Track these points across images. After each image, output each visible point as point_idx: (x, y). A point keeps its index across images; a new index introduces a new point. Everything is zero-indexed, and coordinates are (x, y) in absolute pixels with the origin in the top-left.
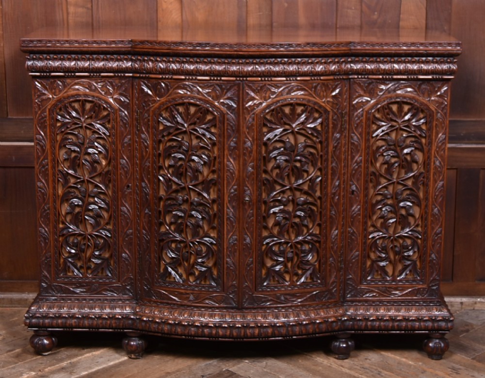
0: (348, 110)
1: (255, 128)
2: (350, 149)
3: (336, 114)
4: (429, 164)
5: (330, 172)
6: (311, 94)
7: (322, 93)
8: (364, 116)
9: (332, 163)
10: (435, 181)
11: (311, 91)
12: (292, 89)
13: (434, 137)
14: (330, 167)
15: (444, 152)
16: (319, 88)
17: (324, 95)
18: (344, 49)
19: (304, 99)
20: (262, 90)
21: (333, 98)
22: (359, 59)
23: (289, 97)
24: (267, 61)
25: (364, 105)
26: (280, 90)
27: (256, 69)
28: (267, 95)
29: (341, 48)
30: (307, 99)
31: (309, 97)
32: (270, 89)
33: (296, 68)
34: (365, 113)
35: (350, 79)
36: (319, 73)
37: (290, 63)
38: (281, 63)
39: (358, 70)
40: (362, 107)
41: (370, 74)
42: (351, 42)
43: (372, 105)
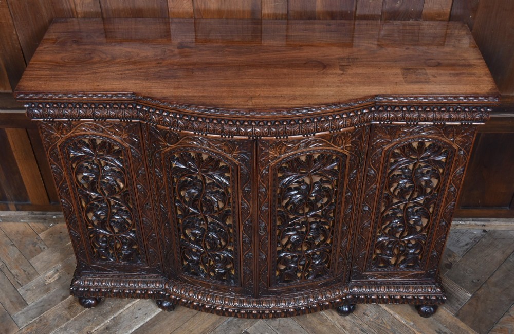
0: (367, 150)
1: (270, 177)
2: (365, 180)
3: (353, 155)
4: (443, 190)
5: (344, 200)
6: (329, 144)
7: (341, 142)
8: (383, 155)
9: (346, 193)
10: (447, 203)
11: (330, 141)
12: (310, 142)
13: (452, 170)
14: (344, 197)
15: (461, 181)
16: (338, 138)
17: (342, 143)
18: (368, 103)
19: (322, 149)
20: (278, 146)
21: (352, 143)
22: (384, 108)
23: (305, 150)
24: (283, 122)
25: (383, 146)
26: (297, 145)
27: (270, 131)
28: (282, 150)
29: (365, 103)
30: (324, 149)
31: (326, 148)
32: (285, 145)
33: (314, 126)
34: (384, 152)
35: (371, 125)
36: (339, 127)
37: (308, 123)
38: (298, 123)
39: (382, 118)
40: (382, 147)
41: (394, 121)
42: (376, 96)
43: (392, 145)
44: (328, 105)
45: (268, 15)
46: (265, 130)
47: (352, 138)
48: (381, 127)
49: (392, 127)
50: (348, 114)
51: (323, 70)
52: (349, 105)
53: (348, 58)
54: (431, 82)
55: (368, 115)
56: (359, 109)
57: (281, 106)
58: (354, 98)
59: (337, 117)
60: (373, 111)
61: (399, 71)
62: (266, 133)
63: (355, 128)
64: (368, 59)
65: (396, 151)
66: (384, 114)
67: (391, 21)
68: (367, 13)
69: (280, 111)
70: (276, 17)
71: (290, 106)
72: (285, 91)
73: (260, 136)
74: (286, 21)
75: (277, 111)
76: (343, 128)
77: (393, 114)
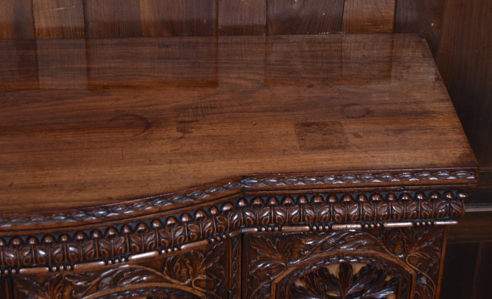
0: (239, 284)
3: (213, 297)
6: (161, 277)
7: (184, 271)
8: (273, 293)
11: (162, 271)
12: (121, 275)
16: (177, 264)
17: (188, 273)
18: (229, 192)
19: (147, 289)
20: (55, 285)
21: (207, 272)
22: (262, 201)
23: (112, 291)
24: (60, 238)
25: (272, 275)
26: (94, 282)
27: (36, 256)
28: (66, 293)
29: (223, 192)
30: (152, 288)
31: (156, 284)
32: (71, 283)
33: (125, 243)
34: (274, 287)
35: (243, 234)
36: (175, 241)
37: (111, 237)
38: (91, 237)
39: (260, 220)
40: (269, 278)
41: (284, 225)
42: (244, 177)
43: (288, 272)
44: (149, 199)
45: (48, 30)
46: (26, 253)
47: (206, 263)
48: (261, 237)
49: (283, 238)
50: (192, 214)
51: (144, 132)
52: (191, 197)
53: (197, 108)
54: (350, 146)
55: (234, 216)
56: (212, 203)
57: (51, 205)
58: (199, 182)
59: (169, 222)
60: (243, 207)
61: (291, 130)
62: (27, 261)
63: (210, 242)
64: (234, 108)
65: (299, 284)
66: (264, 212)
67: (284, 37)
68: (239, 22)
69: (51, 215)
70: (63, 34)
71: (70, 205)
72: (65, 175)
73: (17, 268)
74: (83, 41)
75: (45, 215)
76: (184, 244)
77: (281, 211)
